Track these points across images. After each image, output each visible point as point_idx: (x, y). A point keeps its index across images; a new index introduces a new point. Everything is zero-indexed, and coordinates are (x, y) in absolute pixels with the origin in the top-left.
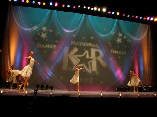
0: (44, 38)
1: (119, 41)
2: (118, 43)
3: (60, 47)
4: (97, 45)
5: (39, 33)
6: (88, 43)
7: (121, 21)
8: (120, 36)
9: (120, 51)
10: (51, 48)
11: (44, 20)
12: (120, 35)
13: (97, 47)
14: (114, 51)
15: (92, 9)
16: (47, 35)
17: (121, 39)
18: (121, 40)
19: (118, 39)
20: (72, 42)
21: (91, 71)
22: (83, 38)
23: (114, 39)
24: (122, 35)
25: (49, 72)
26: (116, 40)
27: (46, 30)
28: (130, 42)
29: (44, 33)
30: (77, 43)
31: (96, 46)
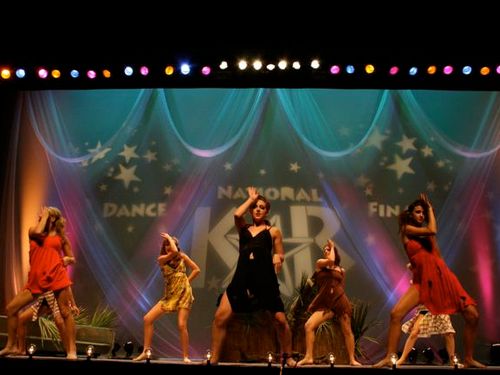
0: (127, 184)
1: (402, 167)
2: (400, 175)
3: (181, 209)
4: (314, 192)
5: (112, 170)
6: (279, 188)
7: (408, 95)
8: (405, 150)
10: (150, 213)
11: (129, 127)
12: (407, 144)
13: (316, 198)
14: (382, 207)
16: (136, 173)
17: (409, 160)
18: (411, 165)
19: (398, 158)
20: (221, 191)
21: (291, 290)
22: (263, 172)
23: (382, 164)
24: (415, 144)
25: (140, 296)
26: (392, 167)
27: (136, 156)
28: (451, 168)
29: (127, 166)
30: (240, 189)
31: (311, 196)
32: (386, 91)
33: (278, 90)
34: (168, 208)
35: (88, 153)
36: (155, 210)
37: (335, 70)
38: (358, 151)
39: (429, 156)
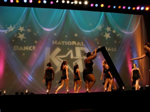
0: (22, 39)
1: (107, 36)
2: (107, 38)
3: (41, 48)
4: (82, 43)
5: (16, 35)
6: (71, 41)
7: (109, 14)
8: (108, 31)
9: (109, 48)
10: (30, 49)
11: (21, 20)
12: (108, 29)
13: (83, 45)
15: (72, 3)
16: (25, 36)
17: (109, 34)
19: (106, 33)
20: (53, 42)
22: (66, 36)
23: (102, 35)
24: (111, 29)
25: (29, 76)
26: (105, 36)
27: (24, 30)
28: (121, 36)
29: (21, 33)
30: (59, 42)
34: (36, 48)
35: (8, 29)
36: (32, 48)
38: (95, 31)
39: (115, 33)
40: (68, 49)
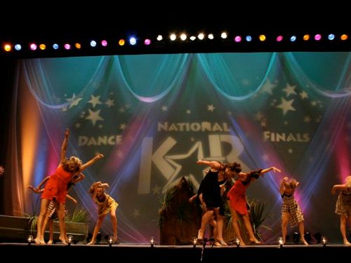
0: (94, 122)
1: (287, 106)
2: (285, 112)
3: (132, 139)
4: (225, 125)
5: (84, 113)
6: (200, 122)
8: (288, 95)
9: (291, 135)
10: (111, 143)
11: (94, 82)
12: (290, 90)
13: (226, 129)
14: (273, 135)
15: (193, 38)
16: (100, 115)
17: (291, 101)
18: (293, 105)
19: (284, 100)
20: (160, 125)
22: (189, 112)
23: (272, 104)
24: (296, 90)
26: (280, 106)
27: (100, 103)
28: (321, 106)
29: (94, 110)
30: (173, 125)
31: (222, 126)
32: (274, 53)
33: (199, 54)
34: (123, 139)
35: (67, 102)
36: (114, 140)
37: (238, 39)
38: (255, 95)
39: (305, 98)
40: (193, 139)
